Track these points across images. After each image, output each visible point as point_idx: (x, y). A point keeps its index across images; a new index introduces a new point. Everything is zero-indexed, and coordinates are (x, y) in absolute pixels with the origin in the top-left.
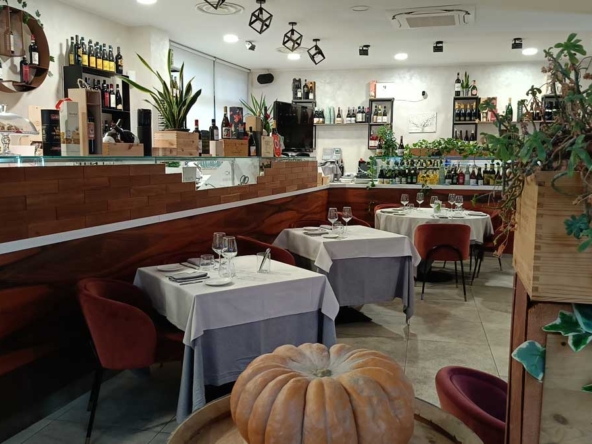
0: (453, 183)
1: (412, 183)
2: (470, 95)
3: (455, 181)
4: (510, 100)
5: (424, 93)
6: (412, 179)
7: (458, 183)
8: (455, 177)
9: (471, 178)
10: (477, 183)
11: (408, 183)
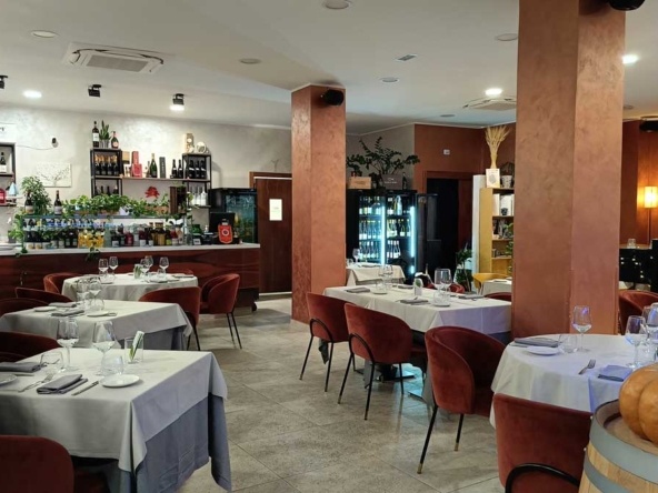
0: (120, 245)
1: (71, 246)
2: (110, 147)
3: (123, 242)
4: (153, 155)
5: (54, 141)
6: (71, 243)
7: (126, 245)
8: (121, 237)
9: (140, 238)
10: (147, 243)
11: (66, 247)
